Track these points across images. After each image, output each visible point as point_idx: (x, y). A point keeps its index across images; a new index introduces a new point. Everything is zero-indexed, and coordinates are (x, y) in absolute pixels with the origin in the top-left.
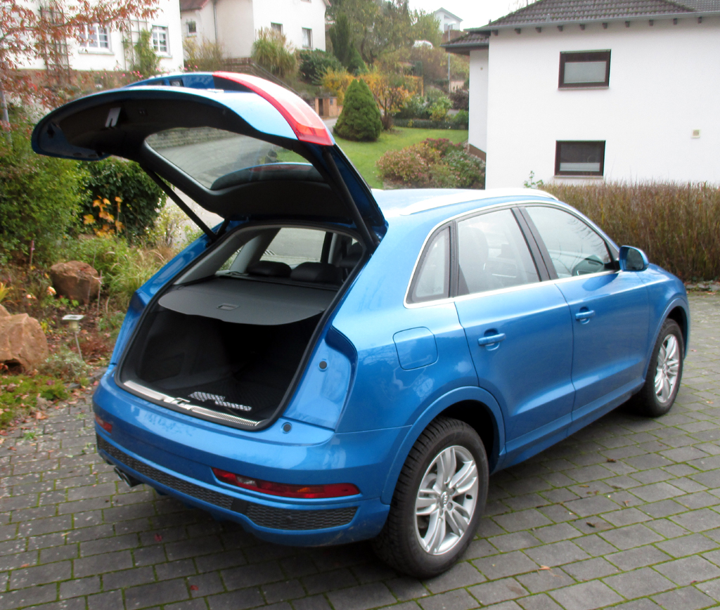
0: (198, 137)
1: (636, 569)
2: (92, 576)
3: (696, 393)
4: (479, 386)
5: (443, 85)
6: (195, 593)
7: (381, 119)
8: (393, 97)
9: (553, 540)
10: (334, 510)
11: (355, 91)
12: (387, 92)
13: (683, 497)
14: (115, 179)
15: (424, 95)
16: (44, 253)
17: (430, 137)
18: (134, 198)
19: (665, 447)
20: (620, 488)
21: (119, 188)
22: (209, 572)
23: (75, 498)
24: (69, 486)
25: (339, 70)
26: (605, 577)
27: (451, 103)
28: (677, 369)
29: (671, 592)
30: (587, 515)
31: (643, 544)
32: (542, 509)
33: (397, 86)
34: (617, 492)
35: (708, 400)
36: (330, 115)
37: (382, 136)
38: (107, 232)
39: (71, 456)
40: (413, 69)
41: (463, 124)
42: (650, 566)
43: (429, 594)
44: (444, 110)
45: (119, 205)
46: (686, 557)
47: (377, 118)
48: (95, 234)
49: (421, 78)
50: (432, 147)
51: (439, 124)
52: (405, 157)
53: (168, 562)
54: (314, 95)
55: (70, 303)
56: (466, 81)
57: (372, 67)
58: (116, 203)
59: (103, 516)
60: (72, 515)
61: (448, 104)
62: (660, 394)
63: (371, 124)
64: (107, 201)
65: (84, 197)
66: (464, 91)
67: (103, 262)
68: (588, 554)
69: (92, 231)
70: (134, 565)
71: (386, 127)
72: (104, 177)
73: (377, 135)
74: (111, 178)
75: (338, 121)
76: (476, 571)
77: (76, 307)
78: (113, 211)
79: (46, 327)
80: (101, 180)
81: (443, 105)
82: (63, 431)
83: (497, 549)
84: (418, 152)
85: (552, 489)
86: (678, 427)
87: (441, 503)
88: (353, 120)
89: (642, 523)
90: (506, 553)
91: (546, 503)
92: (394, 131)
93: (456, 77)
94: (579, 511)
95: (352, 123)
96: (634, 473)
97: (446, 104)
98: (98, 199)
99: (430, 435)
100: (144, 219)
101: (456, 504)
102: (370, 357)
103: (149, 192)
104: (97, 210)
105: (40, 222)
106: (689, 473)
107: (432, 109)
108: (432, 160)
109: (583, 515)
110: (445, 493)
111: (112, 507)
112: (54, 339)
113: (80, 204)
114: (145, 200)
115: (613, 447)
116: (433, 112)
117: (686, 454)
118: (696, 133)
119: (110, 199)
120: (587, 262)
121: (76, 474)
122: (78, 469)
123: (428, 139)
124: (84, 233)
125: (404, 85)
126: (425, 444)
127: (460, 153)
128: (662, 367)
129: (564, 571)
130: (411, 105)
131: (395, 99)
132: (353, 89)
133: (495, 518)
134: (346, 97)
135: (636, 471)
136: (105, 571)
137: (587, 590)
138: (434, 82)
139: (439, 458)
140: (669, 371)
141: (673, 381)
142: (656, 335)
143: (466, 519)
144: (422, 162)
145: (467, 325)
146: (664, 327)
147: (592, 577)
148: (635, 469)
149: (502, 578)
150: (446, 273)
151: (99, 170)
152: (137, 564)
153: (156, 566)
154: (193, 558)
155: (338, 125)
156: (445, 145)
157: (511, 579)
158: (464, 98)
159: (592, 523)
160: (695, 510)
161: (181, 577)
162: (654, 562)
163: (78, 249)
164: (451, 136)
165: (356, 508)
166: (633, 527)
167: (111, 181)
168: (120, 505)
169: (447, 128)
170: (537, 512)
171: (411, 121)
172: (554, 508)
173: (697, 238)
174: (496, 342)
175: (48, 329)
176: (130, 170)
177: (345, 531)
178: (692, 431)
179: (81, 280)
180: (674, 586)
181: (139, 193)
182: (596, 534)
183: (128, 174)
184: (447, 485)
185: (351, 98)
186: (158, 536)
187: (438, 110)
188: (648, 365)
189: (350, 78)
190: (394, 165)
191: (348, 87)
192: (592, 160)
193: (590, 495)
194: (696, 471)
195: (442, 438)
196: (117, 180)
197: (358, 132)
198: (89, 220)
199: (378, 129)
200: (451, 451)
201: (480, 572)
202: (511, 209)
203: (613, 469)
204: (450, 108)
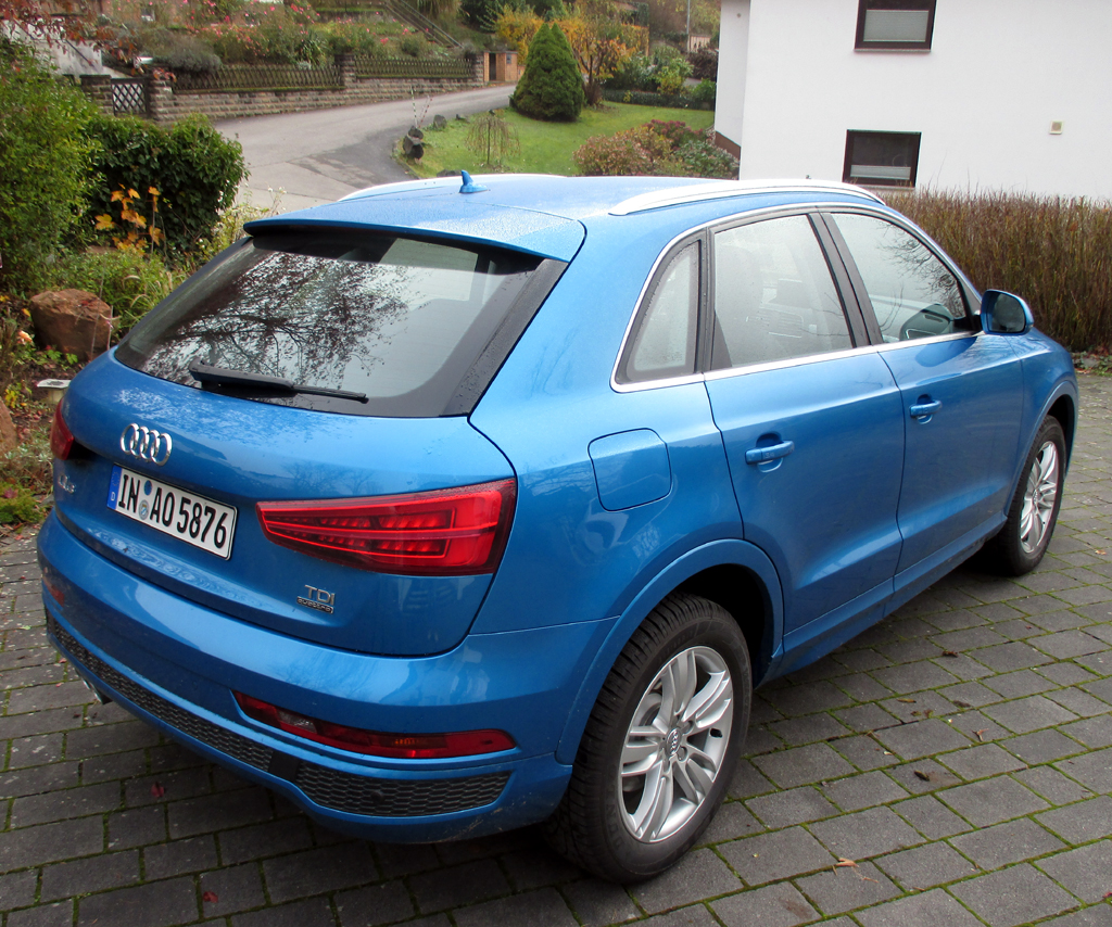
0: (302, 104)
1: (1005, 867)
2: (24, 870)
3: (1077, 536)
4: (744, 539)
5: (679, 40)
6: (211, 908)
7: (583, 87)
8: (603, 55)
9: (859, 807)
10: (465, 779)
11: (544, 42)
12: (593, 46)
13: (1073, 725)
14: (148, 157)
15: (650, 55)
16: (25, 274)
17: (656, 118)
18: (180, 189)
19: (1035, 631)
20: (968, 706)
21: (155, 173)
22: (242, 864)
23: (20, 708)
24: (15, 685)
25: (522, 10)
26: (953, 883)
27: (690, 68)
28: (1053, 499)
29: (1072, 915)
30: (915, 756)
31: (1015, 816)
32: (837, 743)
33: (610, 38)
34: (963, 712)
35: (1098, 549)
36: (507, 80)
37: (583, 114)
38: (135, 243)
39: (27, 628)
40: (634, 15)
41: (707, 101)
42: (1029, 861)
43: (639, 915)
44: (679, 78)
45: (155, 199)
46: (1091, 843)
47: (577, 85)
48: (113, 246)
49: (646, 29)
50: (659, 134)
51: (671, 99)
52: (618, 146)
53: (169, 841)
54: (483, 47)
55: (63, 357)
56: (714, 35)
57: (573, 9)
58: (151, 196)
59: (64, 745)
60: (10, 742)
61: (685, 69)
62: (1026, 539)
63: (568, 94)
64: (134, 193)
65: (91, 183)
66: (710, 51)
67: (119, 291)
68: (921, 834)
69: (109, 240)
70: (106, 846)
71: (591, 101)
72: (130, 152)
73: (577, 113)
74: (141, 156)
75: (517, 88)
76: (724, 867)
77: (74, 365)
78: (146, 212)
79: (15, 398)
80: (125, 158)
81: (677, 71)
82: (22, 579)
83: (761, 823)
84: (638, 140)
85: (853, 706)
86: (1054, 594)
87: (666, 747)
88: (541, 88)
89: (1009, 774)
90: (777, 830)
91: (843, 731)
92: (602, 106)
93: (699, 30)
94: (899, 749)
95: (538, 91)
96: (989, 677)
97: (683, 69)
98: (120, 189)
99: (652, 630)
100: (198, 226)
101: (692, 749)
102: (549, 481)
103: (205, 181)
104: (117, 206)
105: (16, 222)
106: (1081, 680)
107: (661, 76)
108: (659, 153)
109: (907, 757)
110: (674, 731)
111: (85, 725)
112: (28, 419)
113: (84, 196)
114: (198, 194)
115: (950, 629)
116: (662, 80)
117: (1071, 644)
118: (1057, 126)
119: (139, 192)
120: (923, 315)
121: (32, 663)
122: (35, 653)
123: (653, 121)
124: (94, 244)
125: (620, 36)
126: (642, 646)
127: (702, 145)
128: (1031, 495)
129: (880, 869)
130: (630, 68)
131: (605, 57)
132: (542, 38)
133: (756, 760)
134: (531, 51)
135: (992, 673)
136: (51, 860)
137: (923, 909)
138: (666, 37)
139: (667, 669)
140: (1041, 501)
141: (1046, 517)
142: (1029, 444)
143: (709, 773)
144: (644, 155)
145: (726, 426)
146: (1041, 430)
147: (928, 883)
148: (991, 670)
149: (770, 883)
150: (690, 327)
151: (122, 140)
152: (111, 845)
153: (146, 850)
154: (215, 835)
155: (518, 93)
156: (679, 131)
157: (786, 884)
158: (710, 61)
159: (923, 772)
160: (1096, 750)
161: (189, 874)
162: (1035, 854)
163: (80, 270)
164: (689, 118)
165: (507, 773)
166: (995, 780)
167: (142, 160)
168: (99, 723)
169: (681, 107)
170: (828, 750)
171: (629, 94)
172: (858, 742)
173: (1066, 286)
174: (776, 458)
175: (20, 400)
176: (174, 143)
177: (487, 815)
178: (1077, 603)
179: (81, 321)
180: (1076, 903)
181: (189, 182)
182: (932, 794)
183: (170, 150)
184: (679, 717)
185: (538, 53)
186: (158, 786)
187: (669, 77)
188: (1013, 494)
189: (536, 22)
190: (600, 159)
191: (535, 35)
192: (899, 163)
193: (918, 718)
194: (1092, 677)
195: (674, 634)
196: (152, 158)
197: (548, 106)
198: (105, 223)
199: (578, 103)
200: (689, 656)
201: (732, 870)
202: (807, 214)
203: (954, 669)
204: (689, 76)
